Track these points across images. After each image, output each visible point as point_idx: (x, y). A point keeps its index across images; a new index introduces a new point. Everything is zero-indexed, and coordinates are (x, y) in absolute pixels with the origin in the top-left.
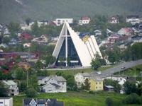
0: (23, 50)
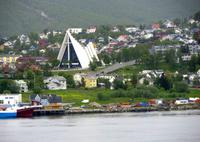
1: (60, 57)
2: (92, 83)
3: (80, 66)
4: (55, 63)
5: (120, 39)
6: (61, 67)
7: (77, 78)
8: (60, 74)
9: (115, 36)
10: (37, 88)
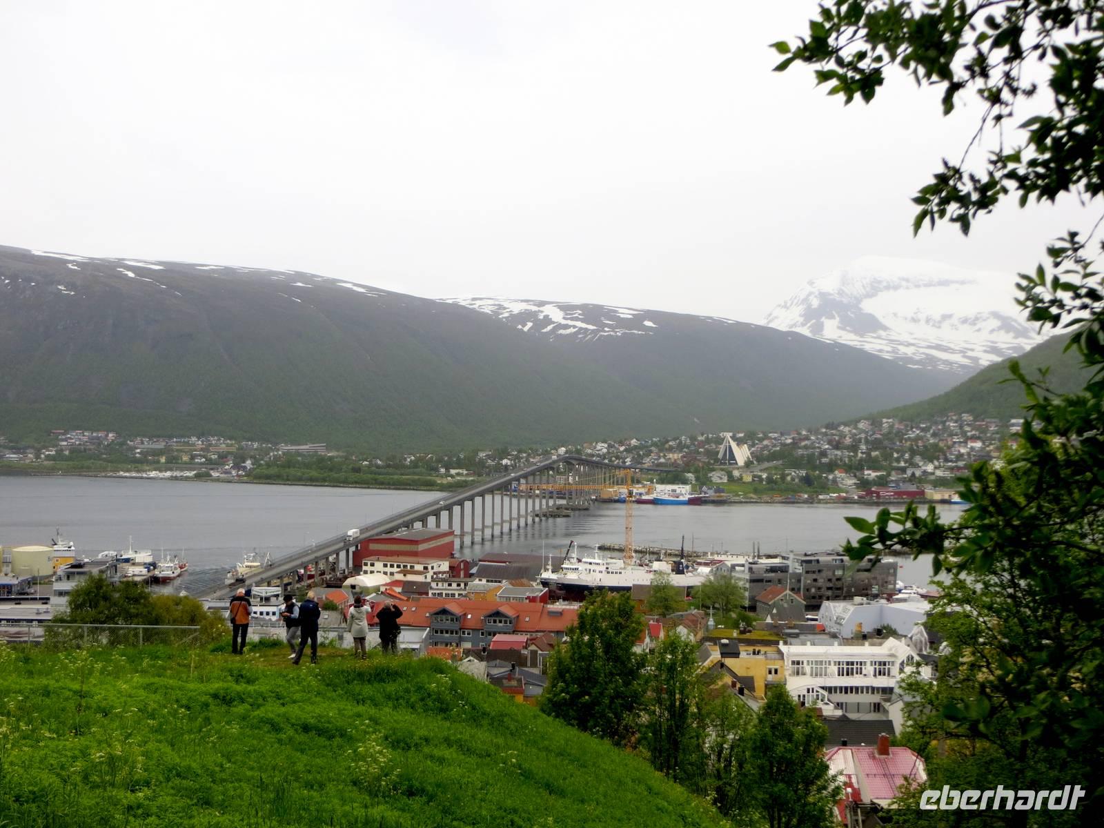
0: (699, 453)
1: (720, 456)
2: (748, 478)
3: (736, 463)
4: (717, 460)
5: (766, 442)
6: (721, 464)
7: (736, 473)
8: (722, 470)
9: (761, 440)
10: (702, 481)
